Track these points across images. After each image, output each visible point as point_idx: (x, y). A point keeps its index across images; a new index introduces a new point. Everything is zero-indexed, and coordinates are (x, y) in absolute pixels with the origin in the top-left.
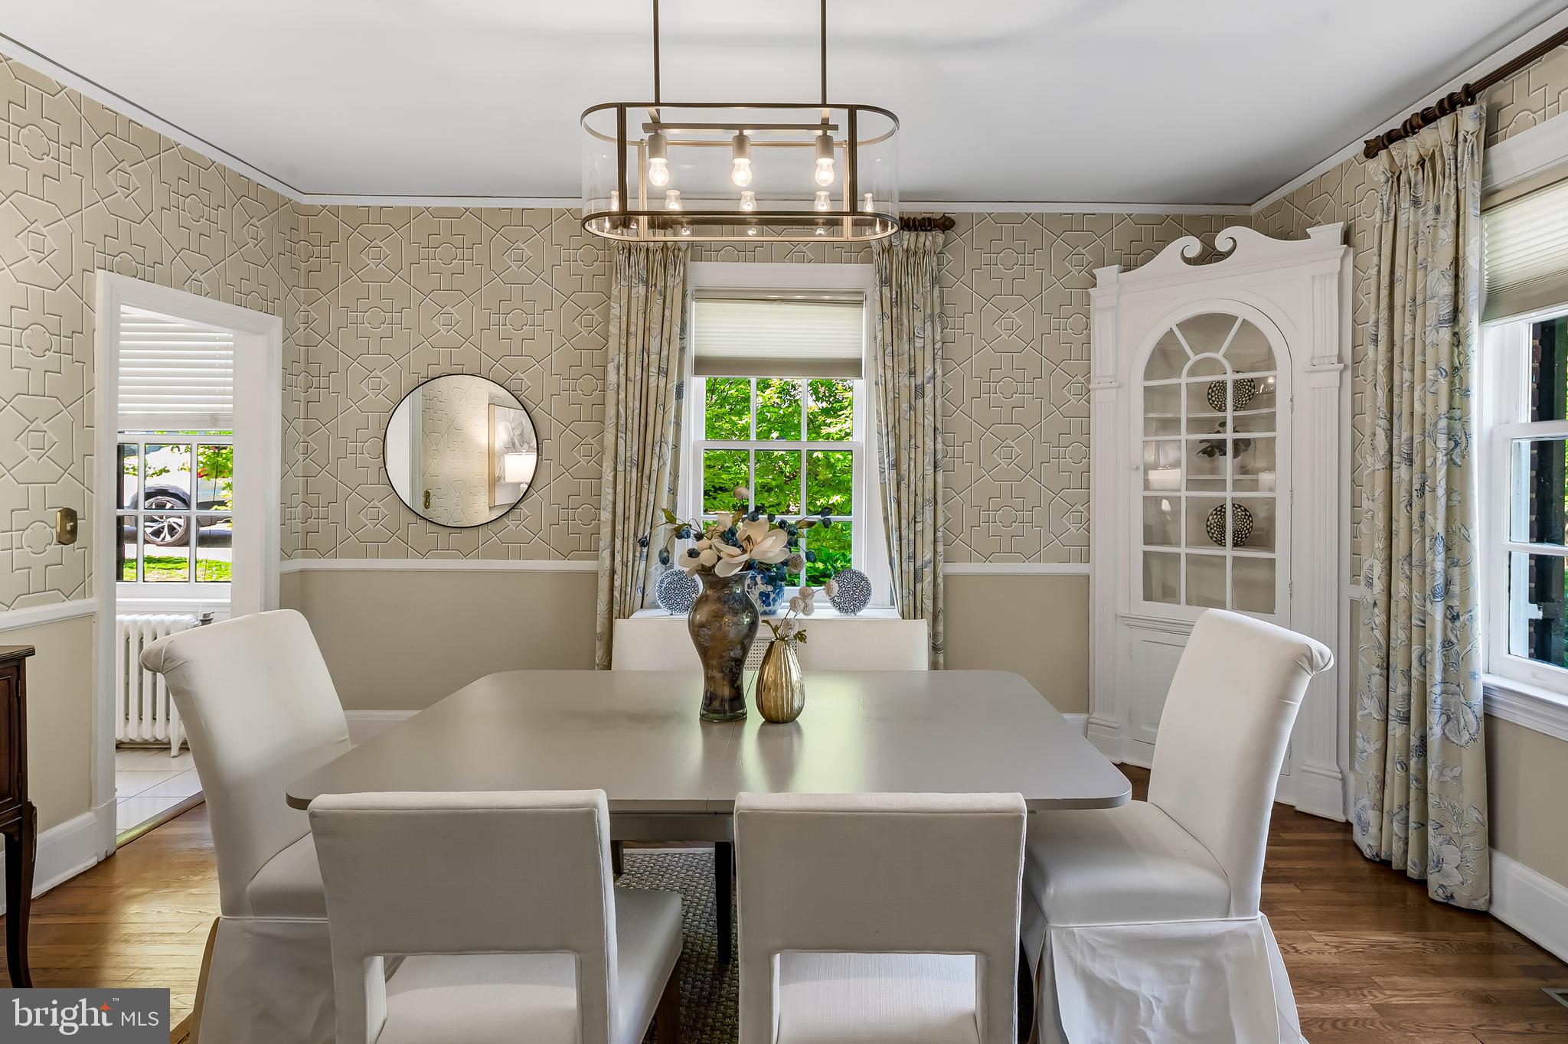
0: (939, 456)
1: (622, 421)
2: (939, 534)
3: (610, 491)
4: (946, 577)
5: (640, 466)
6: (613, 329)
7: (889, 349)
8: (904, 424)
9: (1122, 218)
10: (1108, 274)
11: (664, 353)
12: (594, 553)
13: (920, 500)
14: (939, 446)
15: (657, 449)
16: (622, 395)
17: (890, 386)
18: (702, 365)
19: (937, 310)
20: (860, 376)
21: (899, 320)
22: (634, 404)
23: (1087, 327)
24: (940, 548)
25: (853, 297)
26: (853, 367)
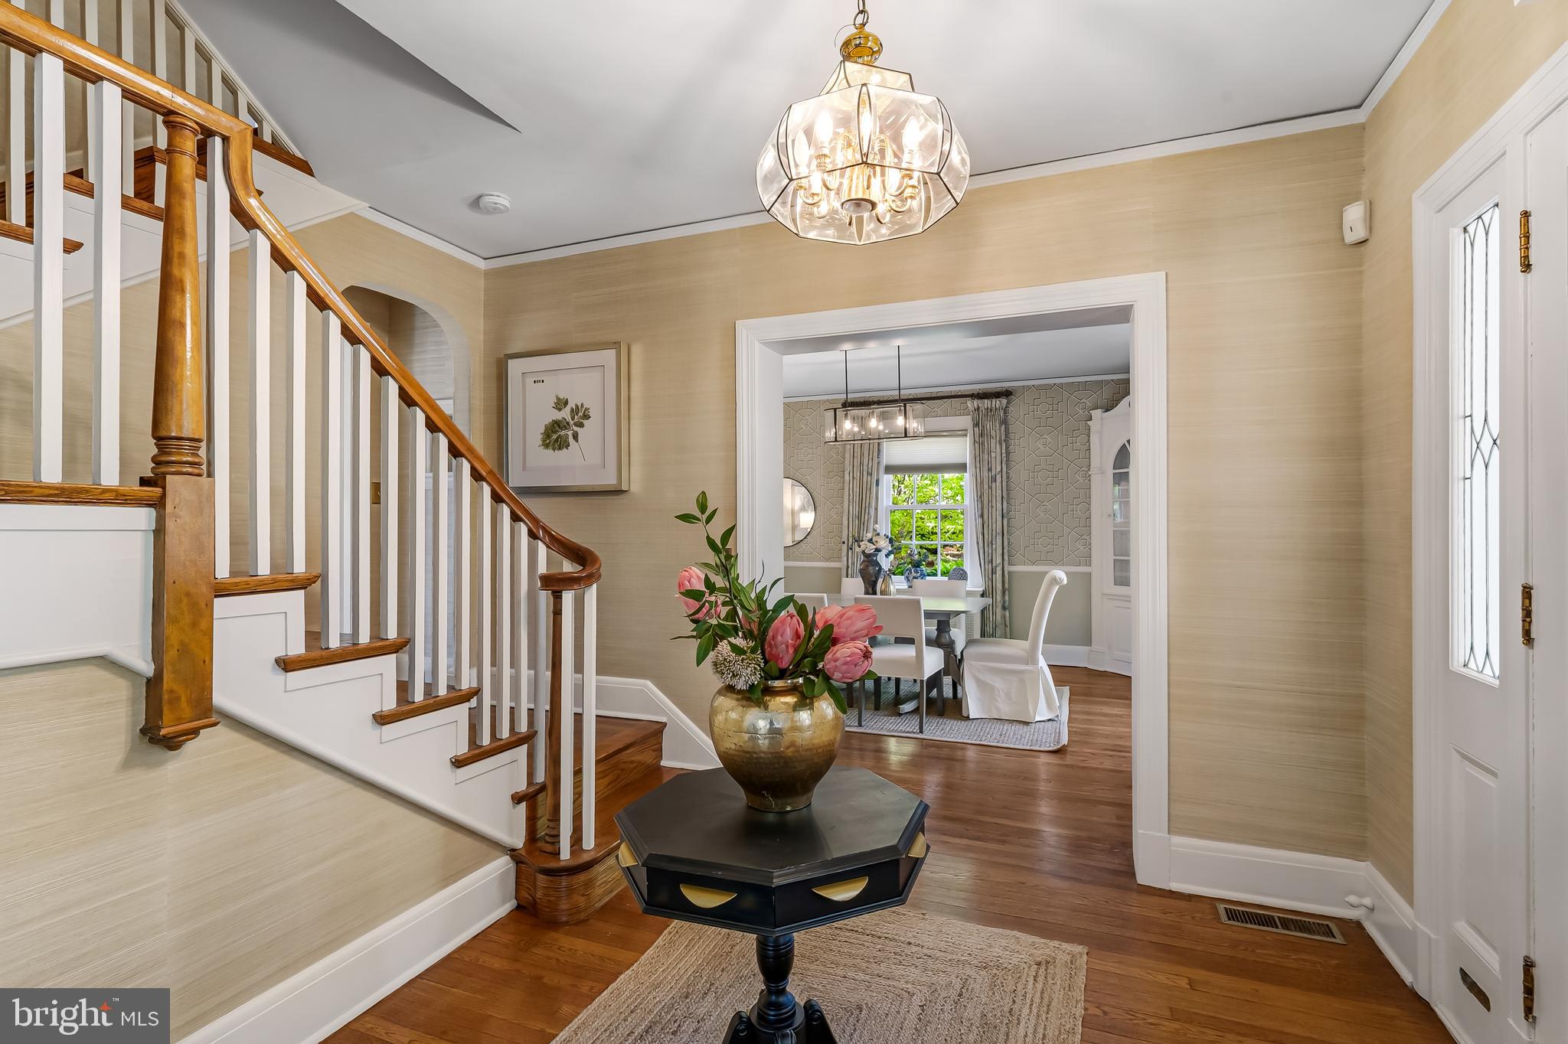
0: (1005, 511)
1: (851, 497)
2: (1005, 551)
3: (847, 530)
4: (1009, 573)
5: (859, 518)
6: (847, 456)
7: (978, 459)
8: (986, 496)
9: (1108, 382)
10: (1097, 414)
11: (870, 465)
12: (839, 559)
13: (994, 534)
14: (1005, 506)
15: (867, 510)
16: (851, 486)
17: (978, 476)
18: (890, 469)
19: (1003, 437)
20: (966, 472)
21: (983, 443)
22: (857, 490)
23: (1089, 441)
24: (1006, 558)
25: (963, 433)
26: (961, 467)
